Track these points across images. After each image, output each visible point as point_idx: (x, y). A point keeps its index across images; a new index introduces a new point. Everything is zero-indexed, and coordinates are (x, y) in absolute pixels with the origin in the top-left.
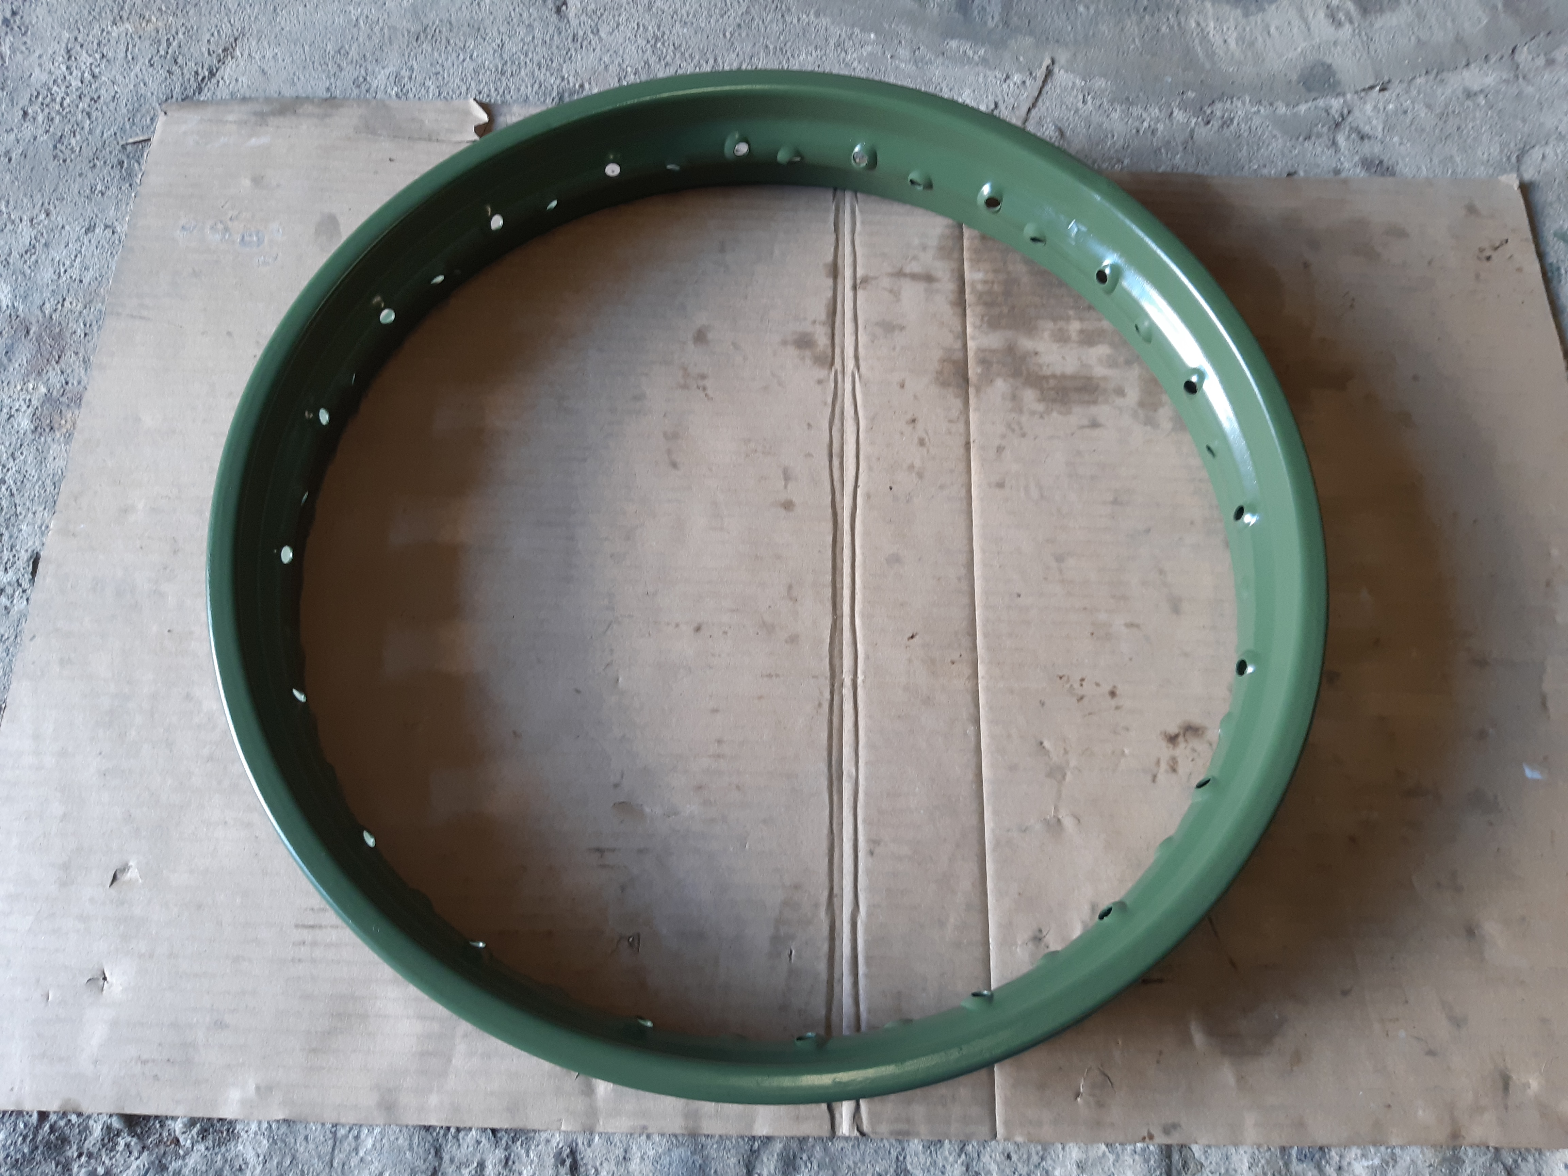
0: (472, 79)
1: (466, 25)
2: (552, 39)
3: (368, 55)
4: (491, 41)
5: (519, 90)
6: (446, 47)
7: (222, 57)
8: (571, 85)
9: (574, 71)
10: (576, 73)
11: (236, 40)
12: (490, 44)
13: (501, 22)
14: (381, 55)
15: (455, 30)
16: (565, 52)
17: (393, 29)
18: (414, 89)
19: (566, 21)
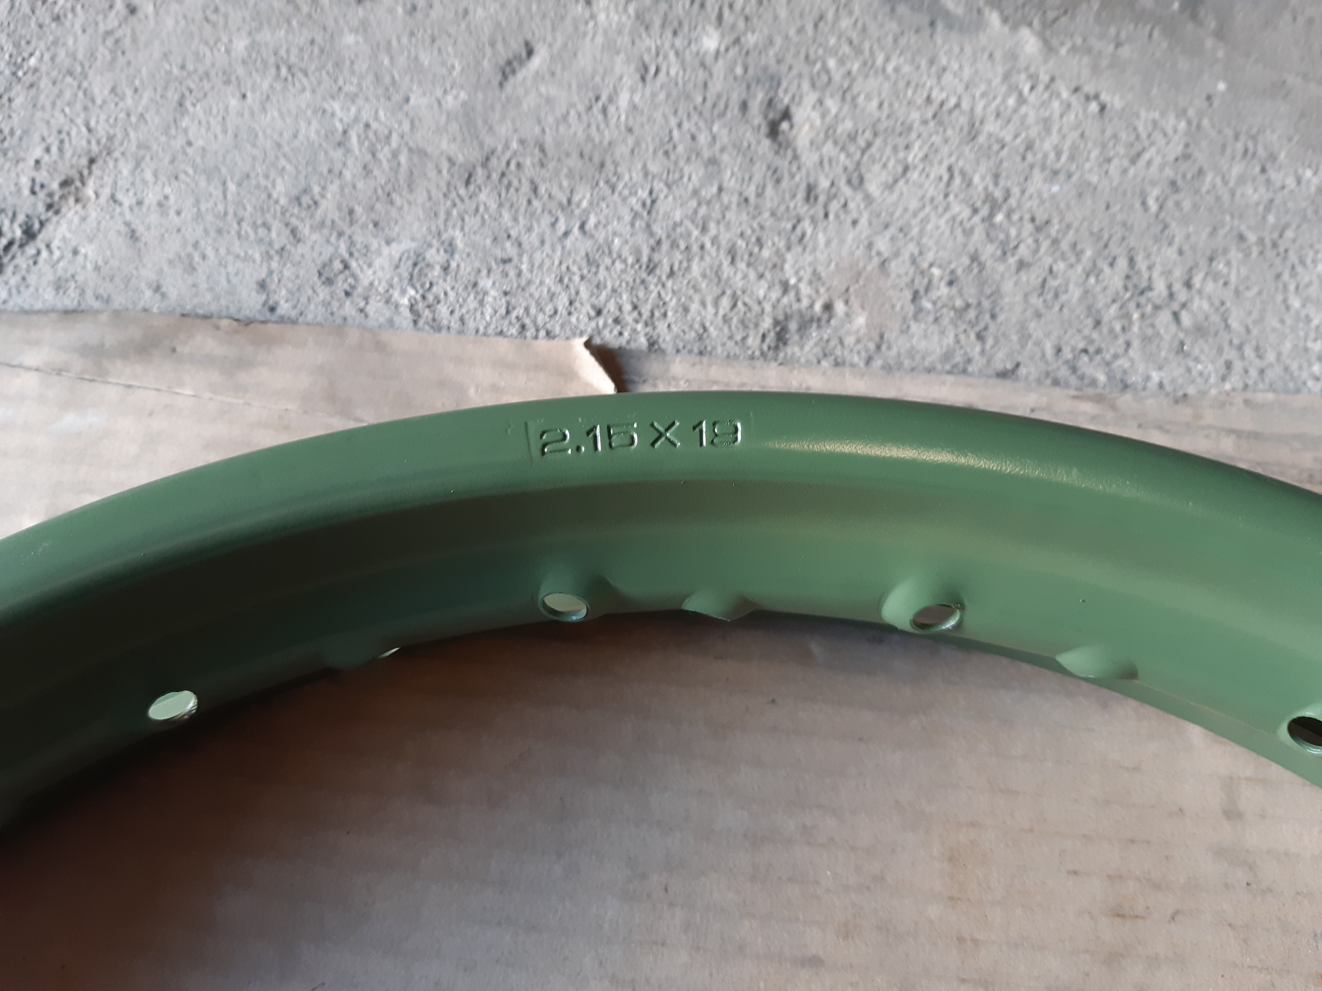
0: (582, 278)
1: (575, 155)
2: (759, 195)
3: (359, 210)
4: (626, 192)
5: (686, 310)
6: (529, 202)
7: (56, 198)
8: (805, 302)
9: (809, 270)
10: (816, 277)
11: (92, 161)
12: (624, 200)
13: (651, 149)
14: (387, 213)
15: (551, 165)
16: (789, 226)
17: (420, 153)
18: (452, 295)
19: (790, 153)
